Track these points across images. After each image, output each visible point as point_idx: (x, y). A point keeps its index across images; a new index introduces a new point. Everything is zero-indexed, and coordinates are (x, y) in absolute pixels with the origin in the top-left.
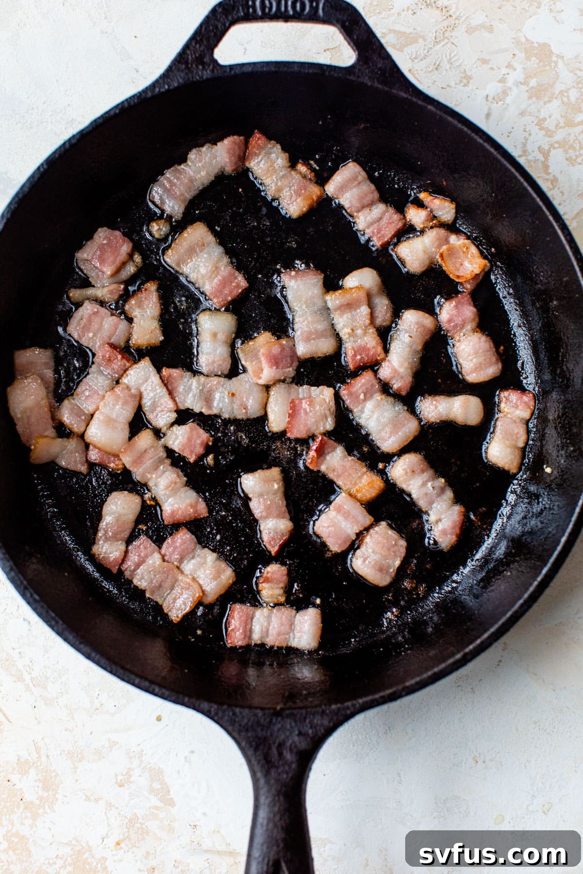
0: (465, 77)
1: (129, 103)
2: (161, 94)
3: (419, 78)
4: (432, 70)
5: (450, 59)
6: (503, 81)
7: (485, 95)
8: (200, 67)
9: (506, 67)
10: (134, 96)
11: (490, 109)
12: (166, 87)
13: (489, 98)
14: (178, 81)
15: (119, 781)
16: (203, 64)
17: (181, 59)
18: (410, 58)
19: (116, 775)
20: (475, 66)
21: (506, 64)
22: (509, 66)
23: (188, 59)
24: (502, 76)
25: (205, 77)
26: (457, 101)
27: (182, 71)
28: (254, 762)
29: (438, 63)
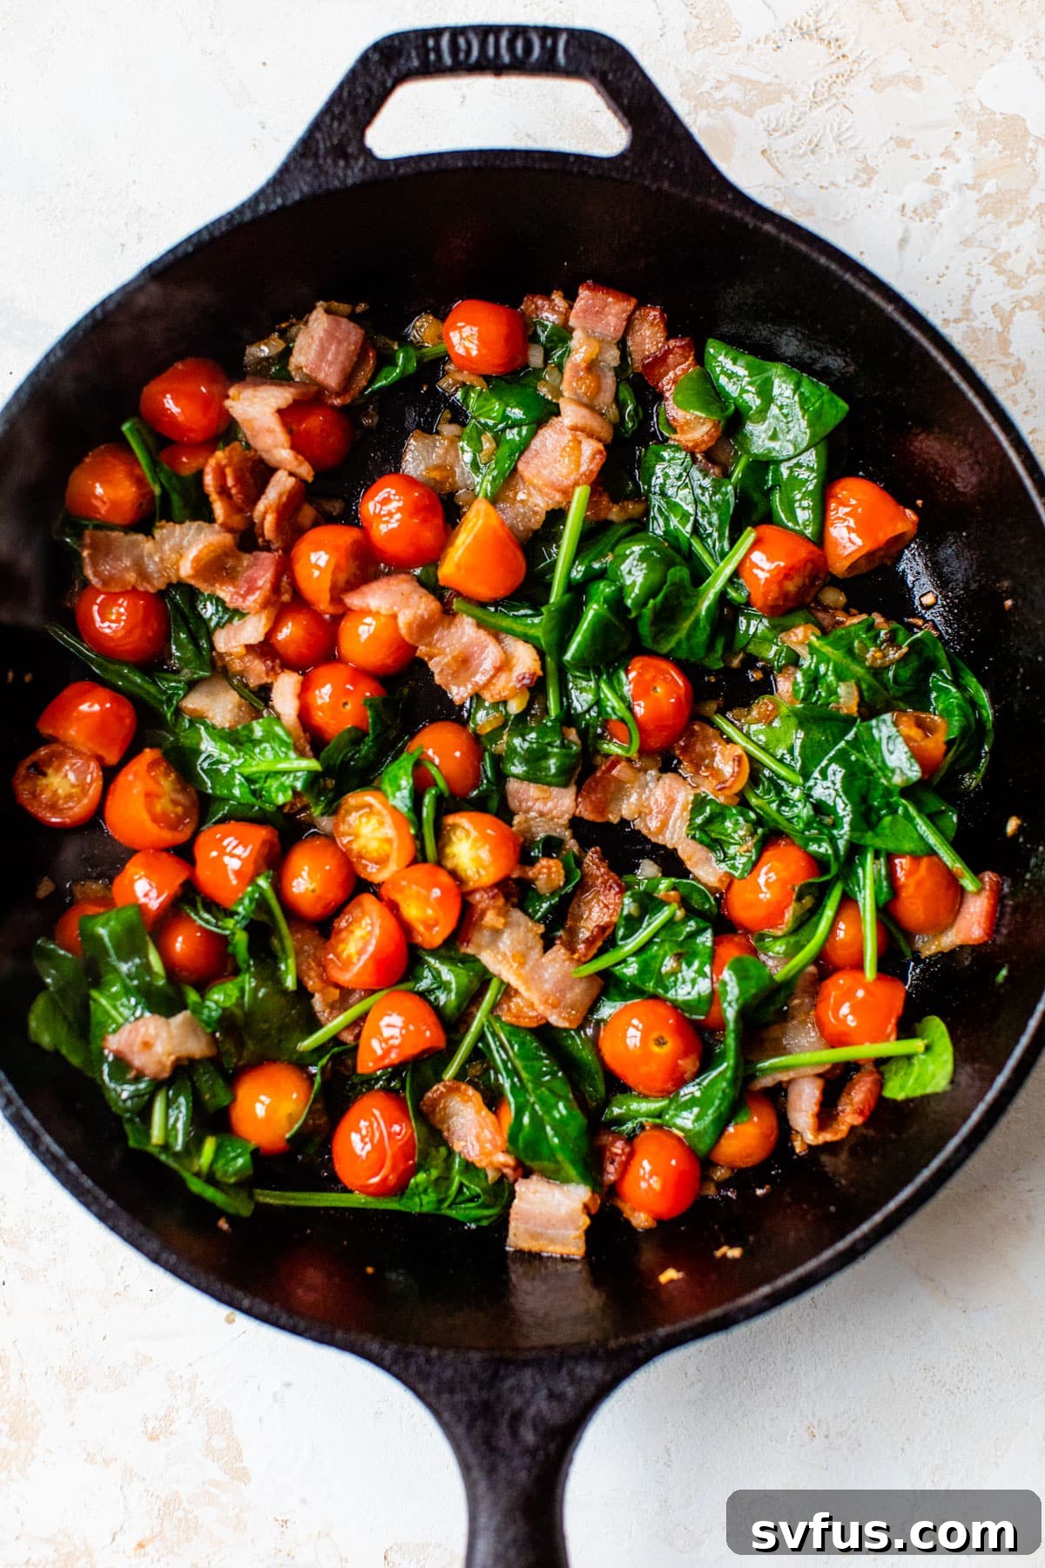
0: (864, 170)
1: (210, 234)
2: (270, 215)
3: (780, 168)
4: (804, 154)
5: (839, 136)
6: (933, 179)
7: (899, 203)
8: (342, 163)
9: (942, 155)
10: (219, 220)
11: (907, 231)
12: (279, 201)
13: (906, 210)
14: (301, 191)
15: (150, 1428)
16: (346, 157)
17: (306, 147)
18: (765, 129)
19: (145, 1419)
20: (885, 150)
21: (942, 150)
22: (947, 153)
23: (318, 149)
24: (933, 171)
25: (350, 182)
26: (848, 213)
27: (309, 171)
28: (467, 1448)
29: (815, 141)
